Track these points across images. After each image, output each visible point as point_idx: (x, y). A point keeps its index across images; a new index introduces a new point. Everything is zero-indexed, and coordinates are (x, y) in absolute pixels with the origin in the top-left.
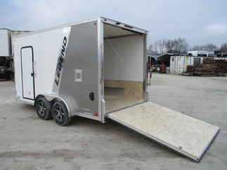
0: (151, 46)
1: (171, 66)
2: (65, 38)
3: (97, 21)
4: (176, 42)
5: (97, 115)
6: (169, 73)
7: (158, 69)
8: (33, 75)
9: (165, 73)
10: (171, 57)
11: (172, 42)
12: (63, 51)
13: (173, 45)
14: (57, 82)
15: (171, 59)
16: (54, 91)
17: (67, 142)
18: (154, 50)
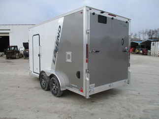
0: (136, 35)
1: (152, 50)
2: (60, 27)
3: (83, 10)
4: (156, 31)
5: (82, 91)
6: (150, 55)
7: (141, 52)
8: (39, 55)
9: (146, 55)
10: (152, 42)
11: (153, 31)
12: (58, 37)
13: (153, 34)
14: (54, 62)
15: (152, 44)
16: (52, 68)
17: (55, 112)
18: (138, 37)
